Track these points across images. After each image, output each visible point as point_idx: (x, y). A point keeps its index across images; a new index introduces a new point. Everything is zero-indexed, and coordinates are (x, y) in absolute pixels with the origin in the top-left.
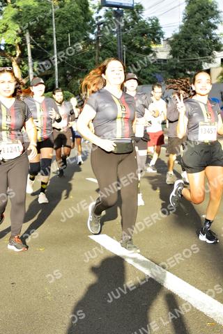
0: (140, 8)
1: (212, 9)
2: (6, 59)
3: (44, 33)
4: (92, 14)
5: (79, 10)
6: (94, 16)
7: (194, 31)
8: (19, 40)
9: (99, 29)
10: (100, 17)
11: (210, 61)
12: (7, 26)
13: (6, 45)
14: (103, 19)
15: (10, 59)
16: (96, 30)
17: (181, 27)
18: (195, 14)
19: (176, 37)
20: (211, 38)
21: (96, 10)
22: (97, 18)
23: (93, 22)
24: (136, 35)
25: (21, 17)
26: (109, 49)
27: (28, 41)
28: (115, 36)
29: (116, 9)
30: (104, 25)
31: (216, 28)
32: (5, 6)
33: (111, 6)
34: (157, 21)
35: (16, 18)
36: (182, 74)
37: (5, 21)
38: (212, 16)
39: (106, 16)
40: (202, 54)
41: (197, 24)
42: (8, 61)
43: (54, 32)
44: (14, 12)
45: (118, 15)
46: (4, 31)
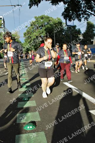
0: (75, 26)
1: (93, 26)
3: (52, 33)
6: (64, 29)
7: (89, 32)
8: (46, 35)
11: (93, 39)
13: (43, 36)
16: (65, 32)
17: (86, 31)
18: (89, 27)
19: (84, 33)
20: (93, 33)
22: (65, 29)
23: (64, 30)
24: (74, 33)
26: (68, 36)
27: (48, 35)
30: (67, 31)
31: (94, 31)
33: (68, 26)
34: (80, 29)
35: (45, 30)
36: (86, 42)
37: (43, 30)
38: (93, 28)
40: (91, 37)
41: (90, 30)
44: (45, 28)
45: (70, 28)
46: (42, 33)
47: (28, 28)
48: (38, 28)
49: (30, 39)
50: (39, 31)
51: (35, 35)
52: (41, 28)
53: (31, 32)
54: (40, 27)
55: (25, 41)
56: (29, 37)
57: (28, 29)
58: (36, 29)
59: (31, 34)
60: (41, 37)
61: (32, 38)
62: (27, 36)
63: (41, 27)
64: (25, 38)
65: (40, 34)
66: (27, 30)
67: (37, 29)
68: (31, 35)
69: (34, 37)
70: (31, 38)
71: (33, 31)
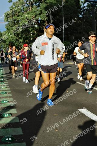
2: (41, 27)
3: (58, 15)
4: (81, 5)
5: (75, 4)
6: (82, 7)
9: (84, 13)
10: (85, 7)
12: (42, 12)
13: (41, 20)
14: (86, 8)
15: (42, 27)
16: (83, 13)
21: (83, 4)
23: (81, 9)
25: (48, 7)
26: (88, 22)
27: (51, 19)
28: (91, 16)
29: (92, 3)
30: (87, 11)
32: (41, 2)
33: (90, 2)
35: (46, 8)
37: (41, 10)
39: (87, 6)
42: (42, 28)
43: (63, 14)
44: (45, 5)
45: (93, 6)
46: (40, 14)
47: (14, 4)
48: (32, 5)
49: (17, 26)
50: (34, 10)
51: (27, 18)
52: (39, 6)
53: (19, 12)
54: (35, 4)
55: (8, 29)
56: (16, 22)
57: (14, 7)
58: (29, 6)
59: (18, 16)
60: (38, 22)
61: (20, 24)
62: (11, 20)
63: (38, 4)
64: (7, 23)
65: (36, 16)
66: (12, 7)
67: (31, 7)
68: (19, 18)
69: (24, 21)
70: (18, 22)
71: (23, 11)
